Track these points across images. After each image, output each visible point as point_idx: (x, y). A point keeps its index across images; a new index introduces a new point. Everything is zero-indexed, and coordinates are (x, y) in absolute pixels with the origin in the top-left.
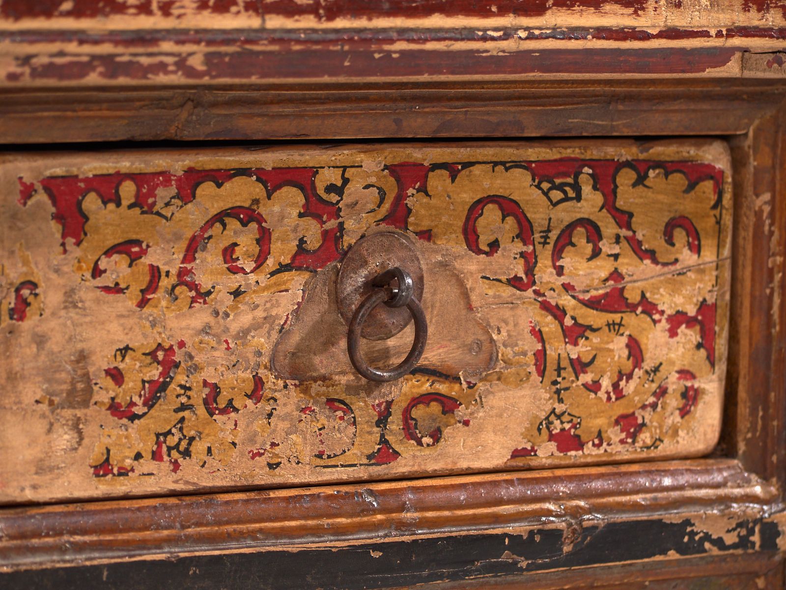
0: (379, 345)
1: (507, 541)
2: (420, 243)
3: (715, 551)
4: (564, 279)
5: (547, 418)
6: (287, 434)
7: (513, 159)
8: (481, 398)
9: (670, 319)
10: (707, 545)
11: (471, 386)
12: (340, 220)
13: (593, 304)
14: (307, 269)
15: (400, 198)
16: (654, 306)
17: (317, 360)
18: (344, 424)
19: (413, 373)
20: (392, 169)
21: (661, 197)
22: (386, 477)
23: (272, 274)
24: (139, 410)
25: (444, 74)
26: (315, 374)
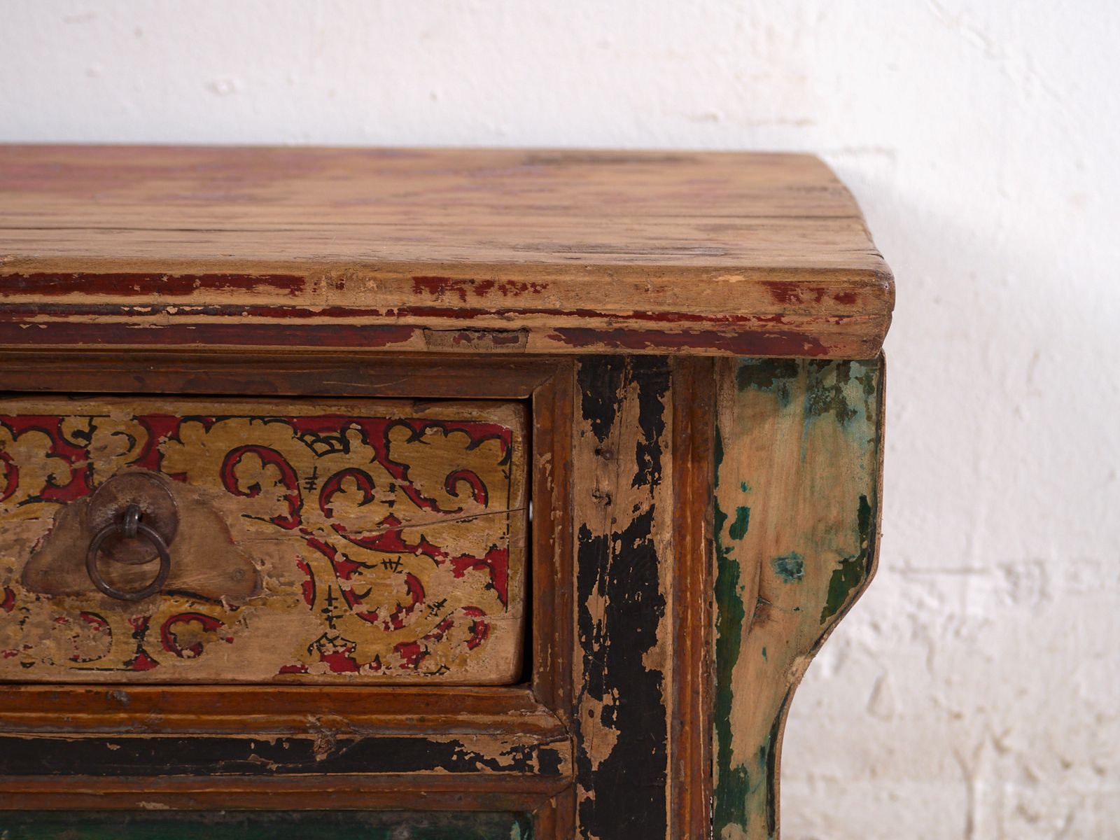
0: (136, 569)
1: (253, 746)
2: (175, 484)
3: (489, 771)
4: (333, 521)
5: (318, 641)
6: (41, 639)
7: (272, 414)
8: (245, 620)
9: (454, 561)
10: (479, 765)
11: (234, 609)
12: (89, 461)
13: (367, 544)
14: (57, 501)
15: (151, 445)
16: (437, 549)
17: (69, 578)
18: (100, 634)
19: (172, 593)
20: (142, 420)
21: (440, 452)
22: (146, 681)
23: (22, 504)
25: (99, 343)
26: (68, 590)
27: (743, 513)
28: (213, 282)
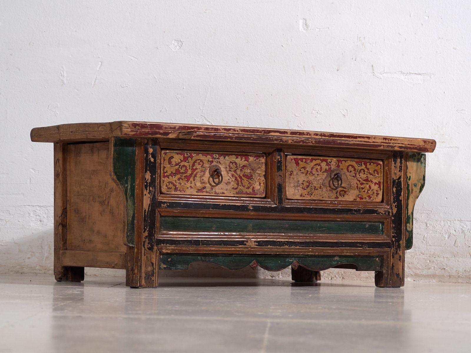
1: (353, 210)
2: (341, 170)
3: (381, 214)
4: (360, 177)
5: (358, 195)
6: (324, 194)
7: (353, 160)
9: (374, 183)
10: (380, 213)
11: (348, 190)
12: (331, 166)
13: (364, 180)
14: (327, 172)
15: (338, 164)
16: (372, 181)
18: (332, 193)
19: (341, 187)
20: (337, 160)
21: (373, 167)
22: (337, 200)
23: (322, 173)
24: (306, 189)
25: (344, 146)
27: (410, 176)
28: (360, 137)
